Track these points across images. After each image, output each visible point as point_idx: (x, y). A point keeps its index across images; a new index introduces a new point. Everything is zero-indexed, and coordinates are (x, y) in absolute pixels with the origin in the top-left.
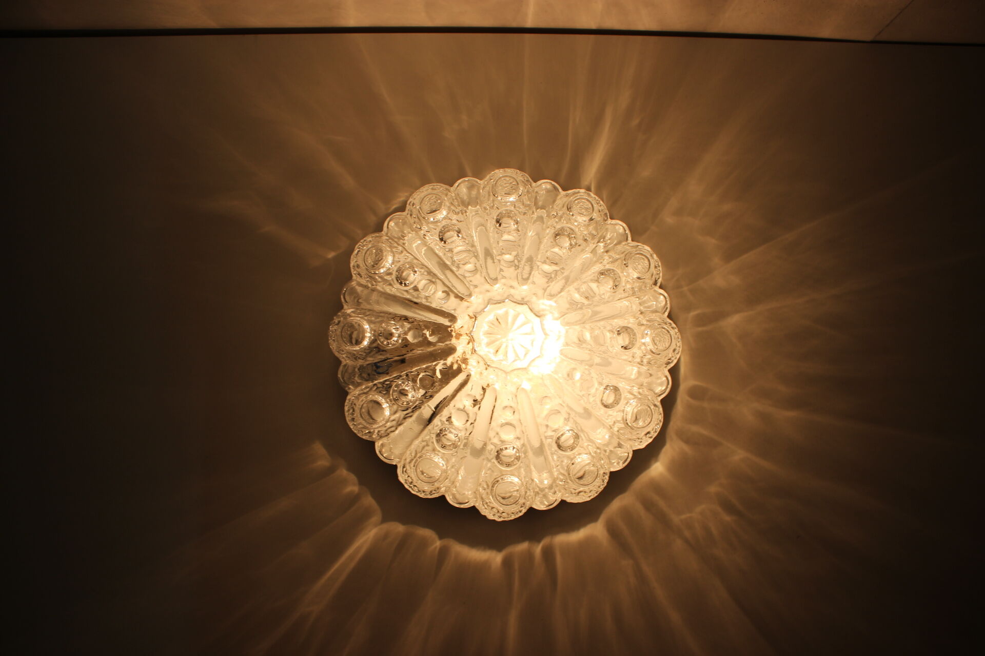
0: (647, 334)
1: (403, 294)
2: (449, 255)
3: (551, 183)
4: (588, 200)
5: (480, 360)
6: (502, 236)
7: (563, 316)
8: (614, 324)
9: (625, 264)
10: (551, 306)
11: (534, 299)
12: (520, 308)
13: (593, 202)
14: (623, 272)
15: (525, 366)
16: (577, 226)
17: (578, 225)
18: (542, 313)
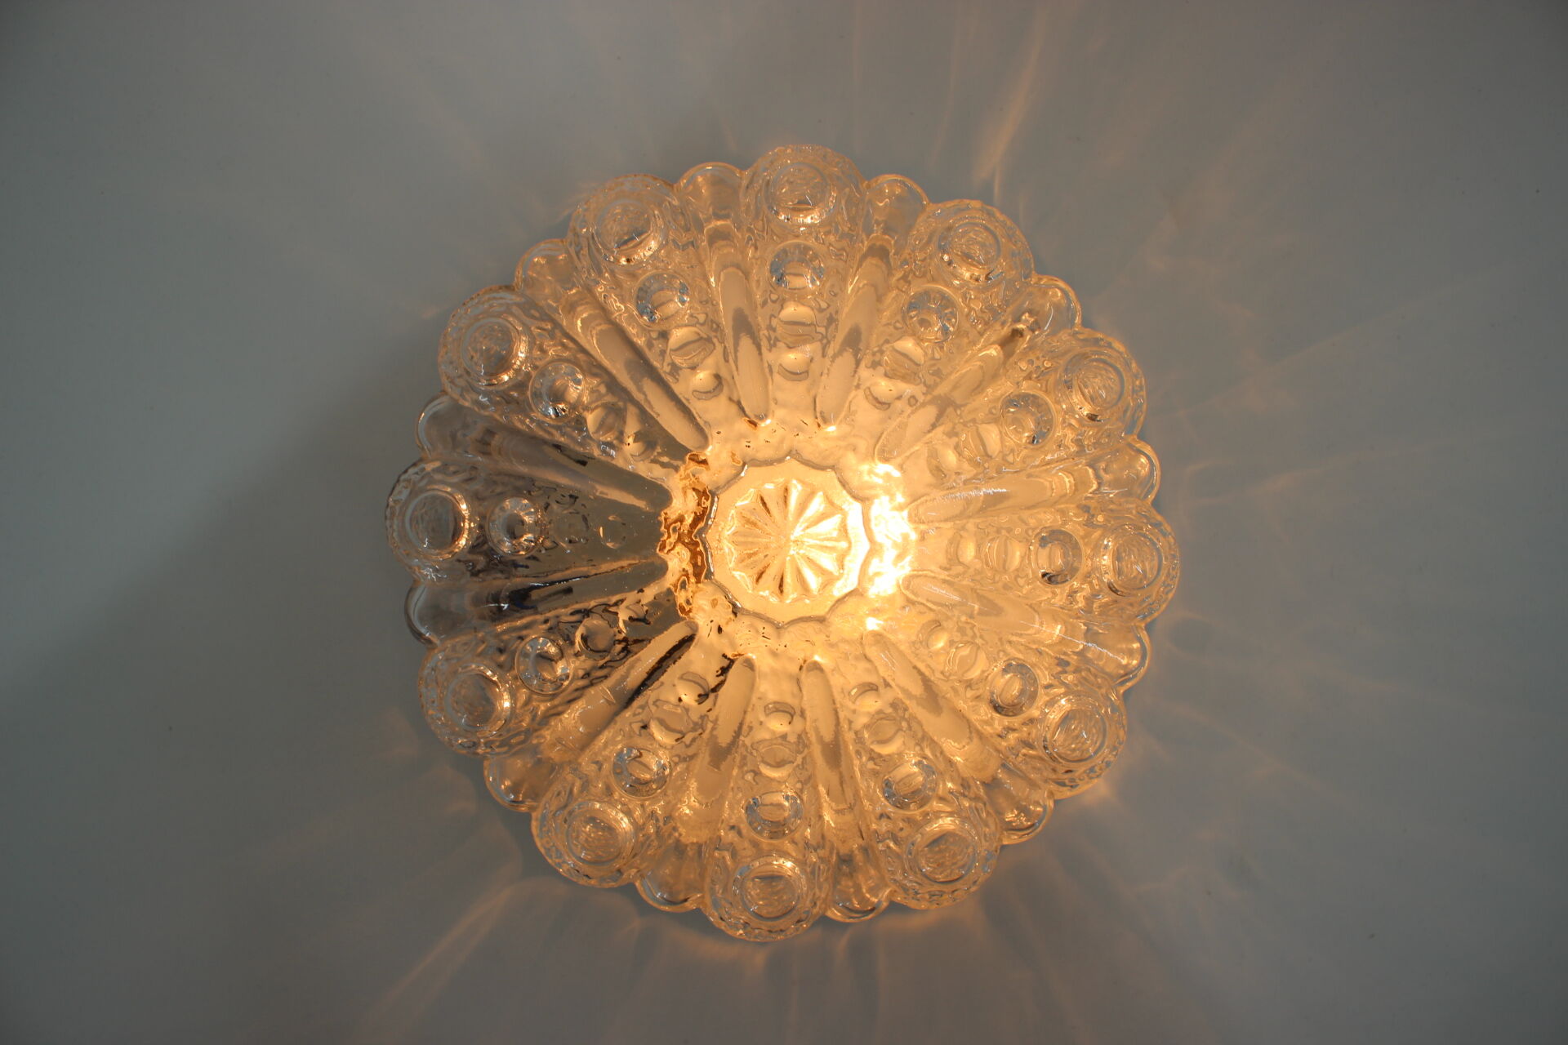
0: (1106, 547)
1: (549, 433)
2: (659, 345)
3: (903, 183)
4: (986, 229)
5: (721, 597)
6: (782, 308)
7: (914, 501)
8: (1032, 522)
9: (1066, 382)
10: (888, 476)
11: (851, 459)
12: (816, 477)
13: (998, 232)
14: (1058, 402)
15: (821, 611)
16: (956, 289)
17: (962, 286)
18: (868, 493)
